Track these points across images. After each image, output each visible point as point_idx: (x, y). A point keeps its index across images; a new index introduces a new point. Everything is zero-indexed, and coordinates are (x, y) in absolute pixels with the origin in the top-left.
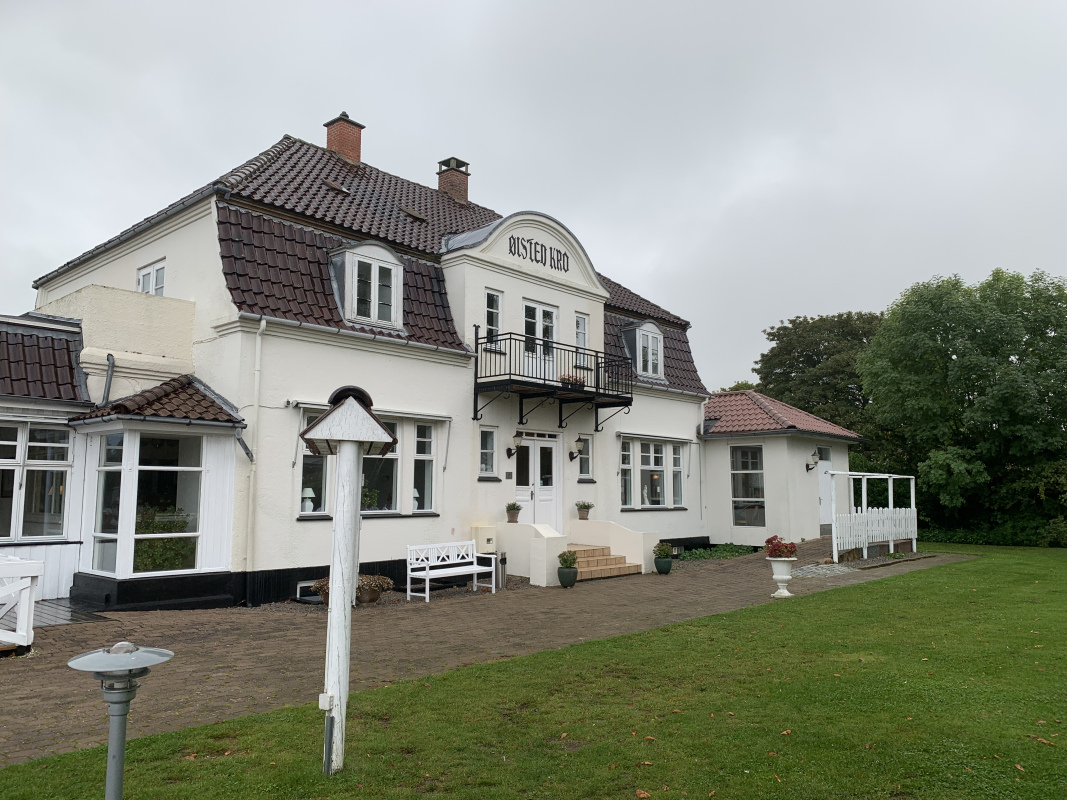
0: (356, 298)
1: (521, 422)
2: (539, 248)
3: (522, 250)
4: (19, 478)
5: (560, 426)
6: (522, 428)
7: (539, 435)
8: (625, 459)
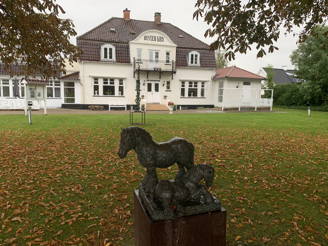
0: (104, 55)
1: (148, 78)
2: (153, 37)
3: (148, 38)
4: (54, 89)
5: (160, 78)
6: (148, 79)
7: (154, 81)
8: (183, 86)
